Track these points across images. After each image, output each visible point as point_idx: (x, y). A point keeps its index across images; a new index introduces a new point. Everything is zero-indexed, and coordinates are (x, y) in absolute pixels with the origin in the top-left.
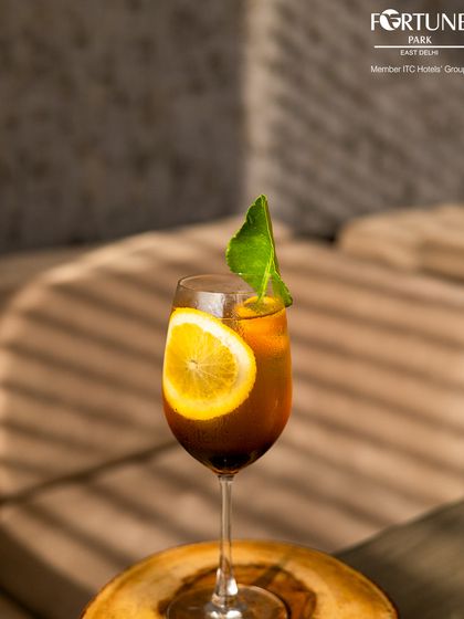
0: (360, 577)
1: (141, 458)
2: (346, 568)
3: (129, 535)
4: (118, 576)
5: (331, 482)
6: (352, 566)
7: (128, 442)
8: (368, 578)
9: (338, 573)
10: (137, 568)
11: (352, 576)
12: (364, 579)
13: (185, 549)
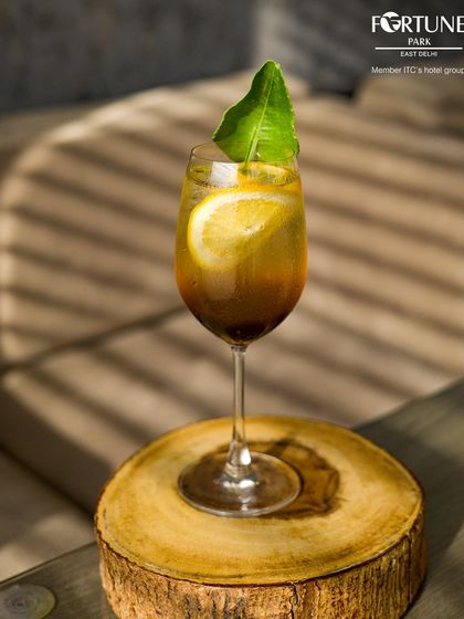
0: (383, 453)
1: (150, 323)
2: (369, 445)
3: (140, 404)
4: (137, 453)
5: (348, 351)
6: (375, 442)
7: (137, 307)
8: (392, 454)
9: (362, 450)
10: (155, 444)
11: (376, 453)
12: (388, 456)
13: (204, 425)
